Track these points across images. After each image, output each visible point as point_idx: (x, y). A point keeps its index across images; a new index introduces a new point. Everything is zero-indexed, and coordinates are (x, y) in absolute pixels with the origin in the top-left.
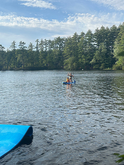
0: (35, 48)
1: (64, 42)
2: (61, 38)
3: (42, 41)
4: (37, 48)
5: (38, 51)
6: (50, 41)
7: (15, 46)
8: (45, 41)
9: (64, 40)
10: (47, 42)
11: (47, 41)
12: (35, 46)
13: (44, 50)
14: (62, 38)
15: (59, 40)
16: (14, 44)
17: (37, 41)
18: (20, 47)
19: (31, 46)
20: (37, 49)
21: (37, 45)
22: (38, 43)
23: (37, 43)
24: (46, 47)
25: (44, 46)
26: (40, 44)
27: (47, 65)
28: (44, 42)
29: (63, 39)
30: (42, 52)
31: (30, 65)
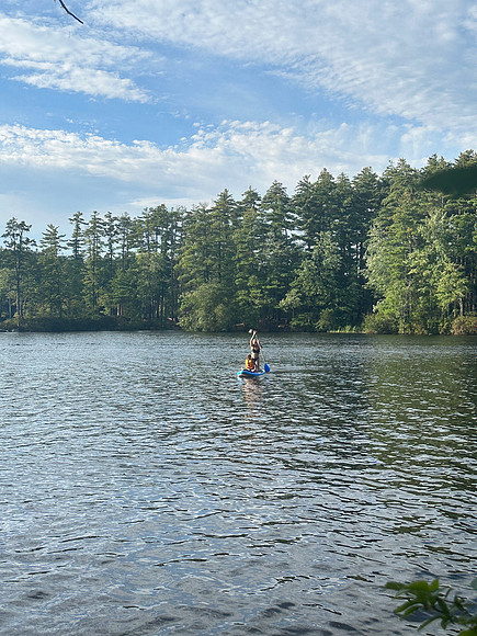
1: (180, 224)
2: (169, 211)
3: (95, 221)
4: (75, 244)
5: (78, 257)
6: (126, 222)
8: (106, 220)
9: (179, 219)
11: (116, 219)
12: (70, 237)
13: (103, 255)
14: (175, 210)
15: (161, 218)
17: (77, 219)
18: (9, 239)
19: (52, 236)
20: (76, 251)
21: (76, 235)
22: (81, 226)
23: (77, 226)
24: (111, 242)
25: (105, 239)
26: (87, 233)
27: (114, 311)
28: (104, 224)
29: (176, 213)
30: (97, 261)
31: (44, 310)
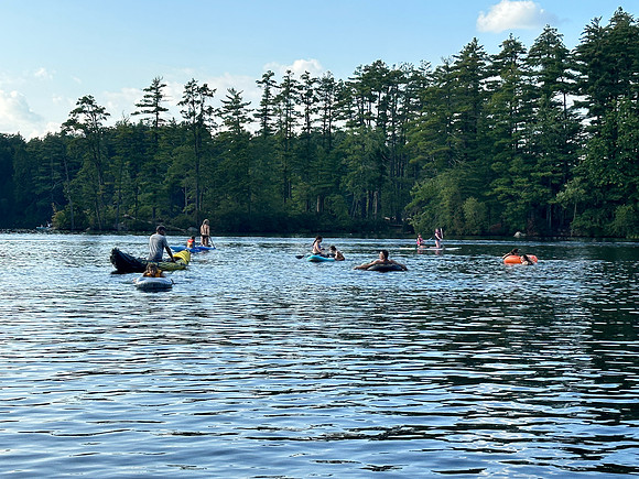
0: (256, 116)
1: (402, 87)
2: (391, 69)
3: (288, 84)
4: (264, 115)
5: (267, 133)
6: (328, 84)
7: (161, 104)
8: (303, 83)
9: (404, 81)
10: (316, 85)
11: (315, 80)
13: (298, 131)
15: (377, 79)
16: (159, 96)
18: (186, 108)
21: (265, 102)
22: (272, 90)
23: (267, 92)
24: (308, 112)
28: (300, 88)
